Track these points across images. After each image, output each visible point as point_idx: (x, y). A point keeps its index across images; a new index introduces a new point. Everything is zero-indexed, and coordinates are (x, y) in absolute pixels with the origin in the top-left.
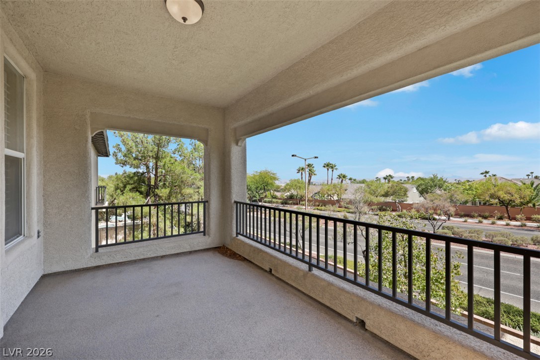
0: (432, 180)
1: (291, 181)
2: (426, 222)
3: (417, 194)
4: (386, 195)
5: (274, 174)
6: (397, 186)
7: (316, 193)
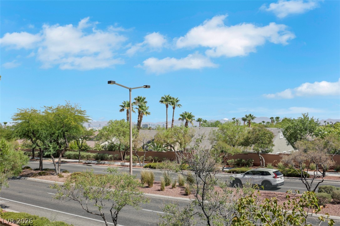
0: (302, 121)
1: (111, 122)
2: (297, 180)
3: (285, 141)
4: (246, 143)
5: (80, 112)
6: (259, 130)
7: (149, 142)
